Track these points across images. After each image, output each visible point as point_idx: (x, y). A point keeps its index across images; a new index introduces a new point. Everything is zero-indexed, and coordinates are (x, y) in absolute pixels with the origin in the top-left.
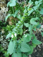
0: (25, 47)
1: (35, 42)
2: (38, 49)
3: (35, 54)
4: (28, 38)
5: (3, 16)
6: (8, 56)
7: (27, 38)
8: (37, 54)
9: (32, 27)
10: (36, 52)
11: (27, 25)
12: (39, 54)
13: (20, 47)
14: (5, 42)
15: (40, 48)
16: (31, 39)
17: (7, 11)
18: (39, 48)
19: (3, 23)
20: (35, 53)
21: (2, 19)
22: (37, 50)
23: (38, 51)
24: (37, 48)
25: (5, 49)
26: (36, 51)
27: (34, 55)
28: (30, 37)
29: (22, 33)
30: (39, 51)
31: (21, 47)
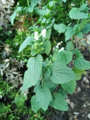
0: (61, 73)
1: (80, 66)
2: (83, 85)
3: (79, 96)
4: (64, 57)
5: (5, 16)
6: (22, 102)
7: (62, 58)
8: (82, 95)
9: (72, 32)
10: (80, 92)
11: (60, 28)
12: (85, 95)
13: (51, 74)
14: (14, 71)
15: (87, 83)
16: (72, 58)
17: (12, 5)
18: (84, 83)
19: (6, 33)
20: (78, 93)
21: (3, 24)
22: (81, 88)
23: (83, 90)
24: (82, 83)
25: (16, 86)
26: (79, 89)
27: (75, 98)
28: (68, 55)
29: (50, 50)
30: (86, 90)
31: (53, 73)
